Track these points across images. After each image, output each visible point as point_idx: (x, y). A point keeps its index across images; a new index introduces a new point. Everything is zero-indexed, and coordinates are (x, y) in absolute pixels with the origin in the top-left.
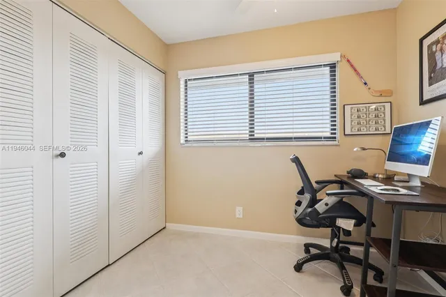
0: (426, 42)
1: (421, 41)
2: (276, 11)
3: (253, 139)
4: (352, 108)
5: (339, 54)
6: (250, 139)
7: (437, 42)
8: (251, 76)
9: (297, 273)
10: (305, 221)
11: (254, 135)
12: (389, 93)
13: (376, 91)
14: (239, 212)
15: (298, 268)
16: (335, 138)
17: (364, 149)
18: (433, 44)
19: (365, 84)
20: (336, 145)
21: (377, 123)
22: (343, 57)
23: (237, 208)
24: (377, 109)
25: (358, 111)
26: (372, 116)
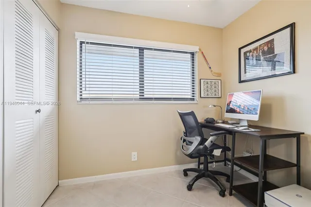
0: (243, 51)
1: (240, 49)
2: (188, 6)
3: (142, 98)
4: (204, 81)
5: (198, 47)
6: (140, 98)
7: (250, 51)
8: (141, 50)
9: (190, 192)
11: (143, 96)
12: (219, 75)
13: (215, 73)
14: (134, 156)
15: (190, 188)
16: (194, 99)
17: (215, 106)
18: (247, 52)
19: (210, 68)
20: (197, 104)
21: (215, 91)
22: (200, 49)
23: (133, 153)
24: (215, 83)
25: (207, 83)
26: (213, 87)
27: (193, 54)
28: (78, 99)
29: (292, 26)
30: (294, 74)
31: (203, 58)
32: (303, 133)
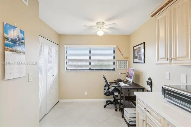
1: (134, 47)
3: (90, 70)
5: (115, 46)
10: (107, 94)
11: (91, 68)
12: (127, 58)
13: (125, 57)
14: (86, 94)
15: (105, 107)
16: (114, 69)
17: (121, 74)
19: (122, 55)
21: (125, 66)
22: (117, 46)
23: (86, 92)
24: (125, 62)
25: (120, 62)
26: (123, 64)
27: (114, 48)
28: (65, 70)
29: (144, 43)
30: (144, 64)
31: (119, 51)
32: (145, 88)
